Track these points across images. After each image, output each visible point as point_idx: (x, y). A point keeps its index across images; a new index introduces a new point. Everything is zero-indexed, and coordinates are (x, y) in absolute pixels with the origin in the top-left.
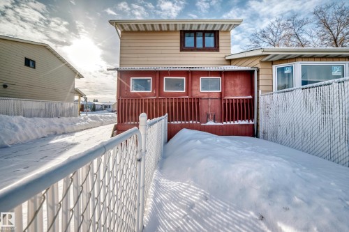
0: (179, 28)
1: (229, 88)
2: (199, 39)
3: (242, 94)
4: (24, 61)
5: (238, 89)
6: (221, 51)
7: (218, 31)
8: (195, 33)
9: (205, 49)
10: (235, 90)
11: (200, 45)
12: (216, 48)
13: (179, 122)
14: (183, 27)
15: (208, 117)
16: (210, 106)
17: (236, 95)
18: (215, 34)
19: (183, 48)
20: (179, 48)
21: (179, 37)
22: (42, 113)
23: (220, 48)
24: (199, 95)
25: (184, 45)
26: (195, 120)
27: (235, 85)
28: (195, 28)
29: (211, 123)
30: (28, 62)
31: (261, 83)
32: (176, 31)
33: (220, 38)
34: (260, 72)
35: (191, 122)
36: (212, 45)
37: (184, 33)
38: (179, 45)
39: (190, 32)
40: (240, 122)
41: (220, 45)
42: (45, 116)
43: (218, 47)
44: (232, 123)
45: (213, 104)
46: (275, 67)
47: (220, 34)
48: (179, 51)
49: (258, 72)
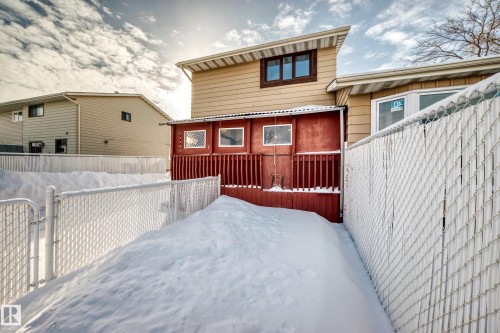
0: (258, 57)
1: (304, 139)
2: (287, 67)
3: (324, 147)
4: (120, 115)
5: (319, 141)
6: (319, 81)
7: (315, 51)
8: (280, 59)
9: (295, 80)
10: (313, 143)
11: (287, 76)
12: (312, 77)
13: (235, 186)
14: (263, 55)
15: (273, 180)
16: (275, 166)
17: (314, 149)
18: (312, 55)
19: (265, 83)
20: (259, 84)
21: (259, 69)
22: (128, 169)
23: (319, 76)
24: (263, 150)
25: (266, 80)
26: (254, 184)
27: (314, 135)
28: (279, 53)
29: (277, 189)
30: (125, 116)
31: (349, 131)
32: (254, 61)
33: (319, 59)
34: (349, 113)
35: (250, 186)
36: (307, 73)
37: (265, 63)
38: (259, 79)
39: (275, 58)
40: (319, 190)
41: (319, 70)
42: (131, 172)
43: (316, 75)
44: (306, 190)
45: (281, 163)
46: (375, 104)
47: (319, 54)
48: (258, 89)
49: (346, 112)
